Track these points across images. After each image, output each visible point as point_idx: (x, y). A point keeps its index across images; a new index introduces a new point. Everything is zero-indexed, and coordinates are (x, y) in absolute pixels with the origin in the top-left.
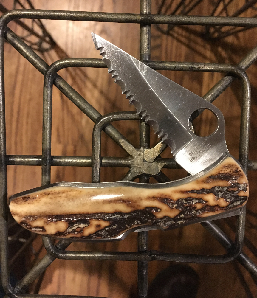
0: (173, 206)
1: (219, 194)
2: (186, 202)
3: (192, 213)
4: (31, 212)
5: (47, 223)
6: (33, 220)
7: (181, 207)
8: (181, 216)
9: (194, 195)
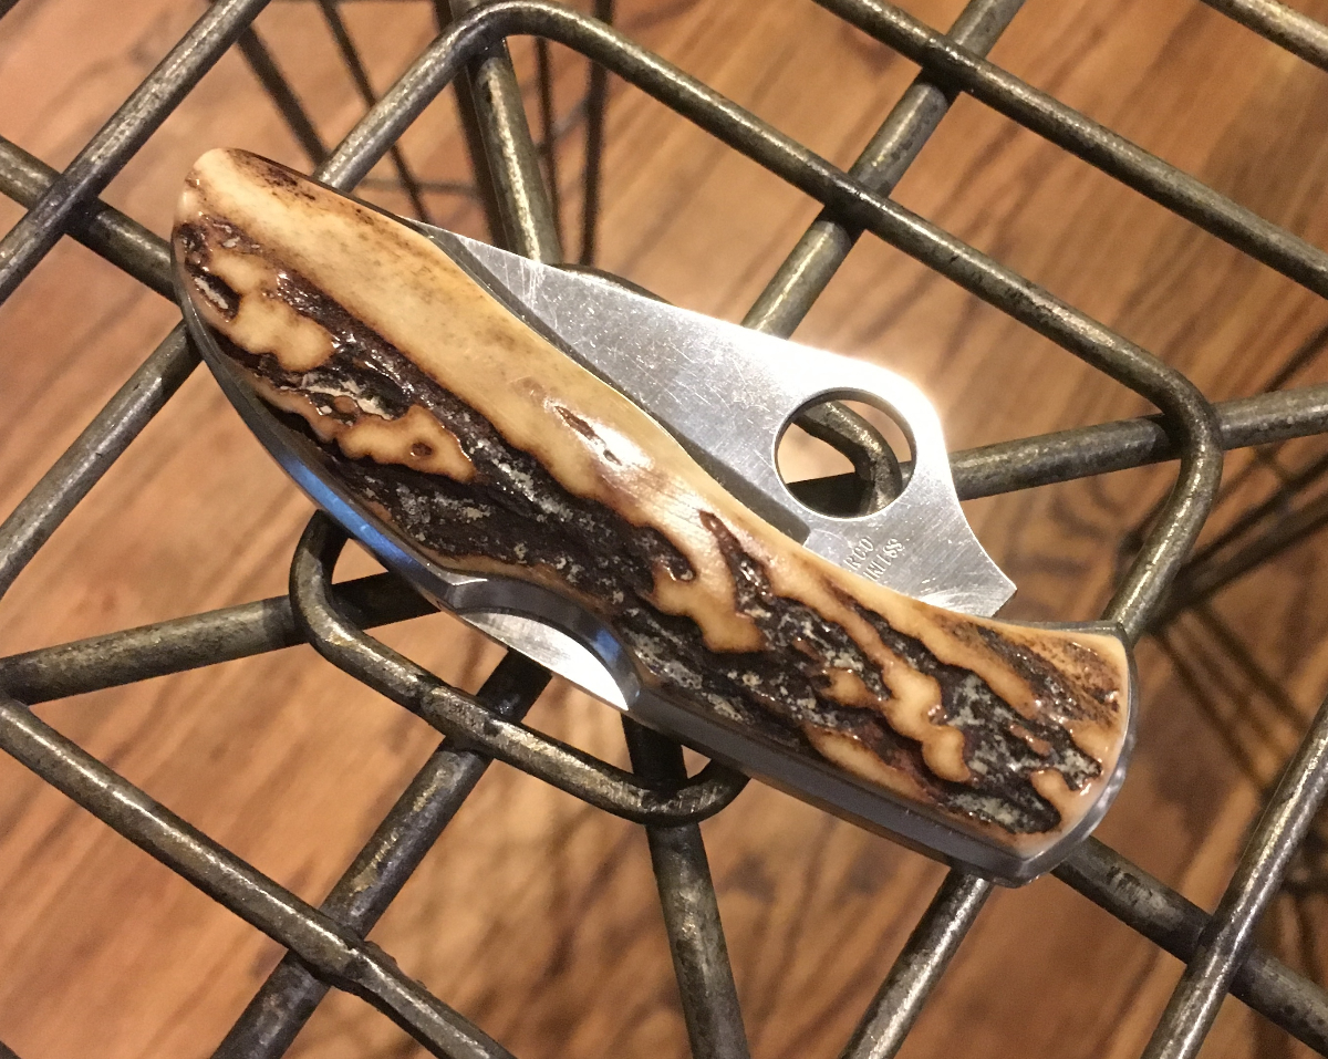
0: (749, 605)
1: (962, 711)
2: (812, 636)
3: (799, 702)
4: (254, 220)
5: (268, 293)
6: (236, 249)
7: (777, 638)
8: (745, 678)
9: (863, 633)
